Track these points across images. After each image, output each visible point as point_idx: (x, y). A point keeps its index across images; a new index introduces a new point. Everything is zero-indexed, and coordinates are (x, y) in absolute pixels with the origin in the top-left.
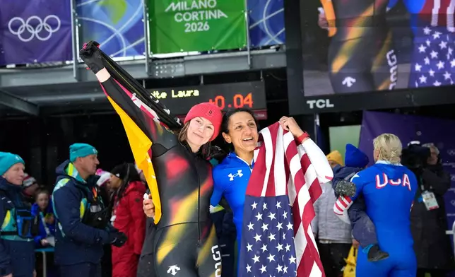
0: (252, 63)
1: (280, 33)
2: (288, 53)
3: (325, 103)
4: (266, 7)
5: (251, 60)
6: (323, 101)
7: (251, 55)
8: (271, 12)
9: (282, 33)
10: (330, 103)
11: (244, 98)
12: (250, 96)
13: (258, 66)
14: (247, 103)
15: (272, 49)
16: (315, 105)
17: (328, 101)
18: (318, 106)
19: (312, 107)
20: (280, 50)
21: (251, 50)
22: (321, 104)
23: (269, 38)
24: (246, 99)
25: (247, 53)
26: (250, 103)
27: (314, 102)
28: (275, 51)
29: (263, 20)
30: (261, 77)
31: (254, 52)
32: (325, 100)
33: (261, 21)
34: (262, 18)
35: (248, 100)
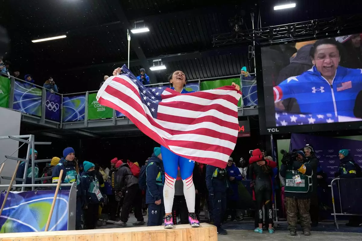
0: (244, 113)
1: (256, 101)
2: (259, 109)
3: (275, 130)
4: (250, 91)
5: (243, 111)
6: (274, 129)
7: (243, 110)
8: (252, 93)
9: (257, 101)
10: (277, 130)
11: (240, 128)
12: (243, 127)
13: (246, 114)
14: (242, 130)
15: (252, 107)
16: (271, 130)
17: (276, 129)
18: (272, 131)
19: (269, 131)
20: (255, 108)
21: (243, 108)
22: (273, 130)
23: (251, 103)
24: (242, 128)
25: (242, 109)
26: (243, 130)
27: (271, 129)
28: (253, 108)
29: (249, 96)
30: (248, 119)
31: (244, 109)
32: (275, 128)
33: (247, 96)
34: (248, 95)
35: (242, 129)
